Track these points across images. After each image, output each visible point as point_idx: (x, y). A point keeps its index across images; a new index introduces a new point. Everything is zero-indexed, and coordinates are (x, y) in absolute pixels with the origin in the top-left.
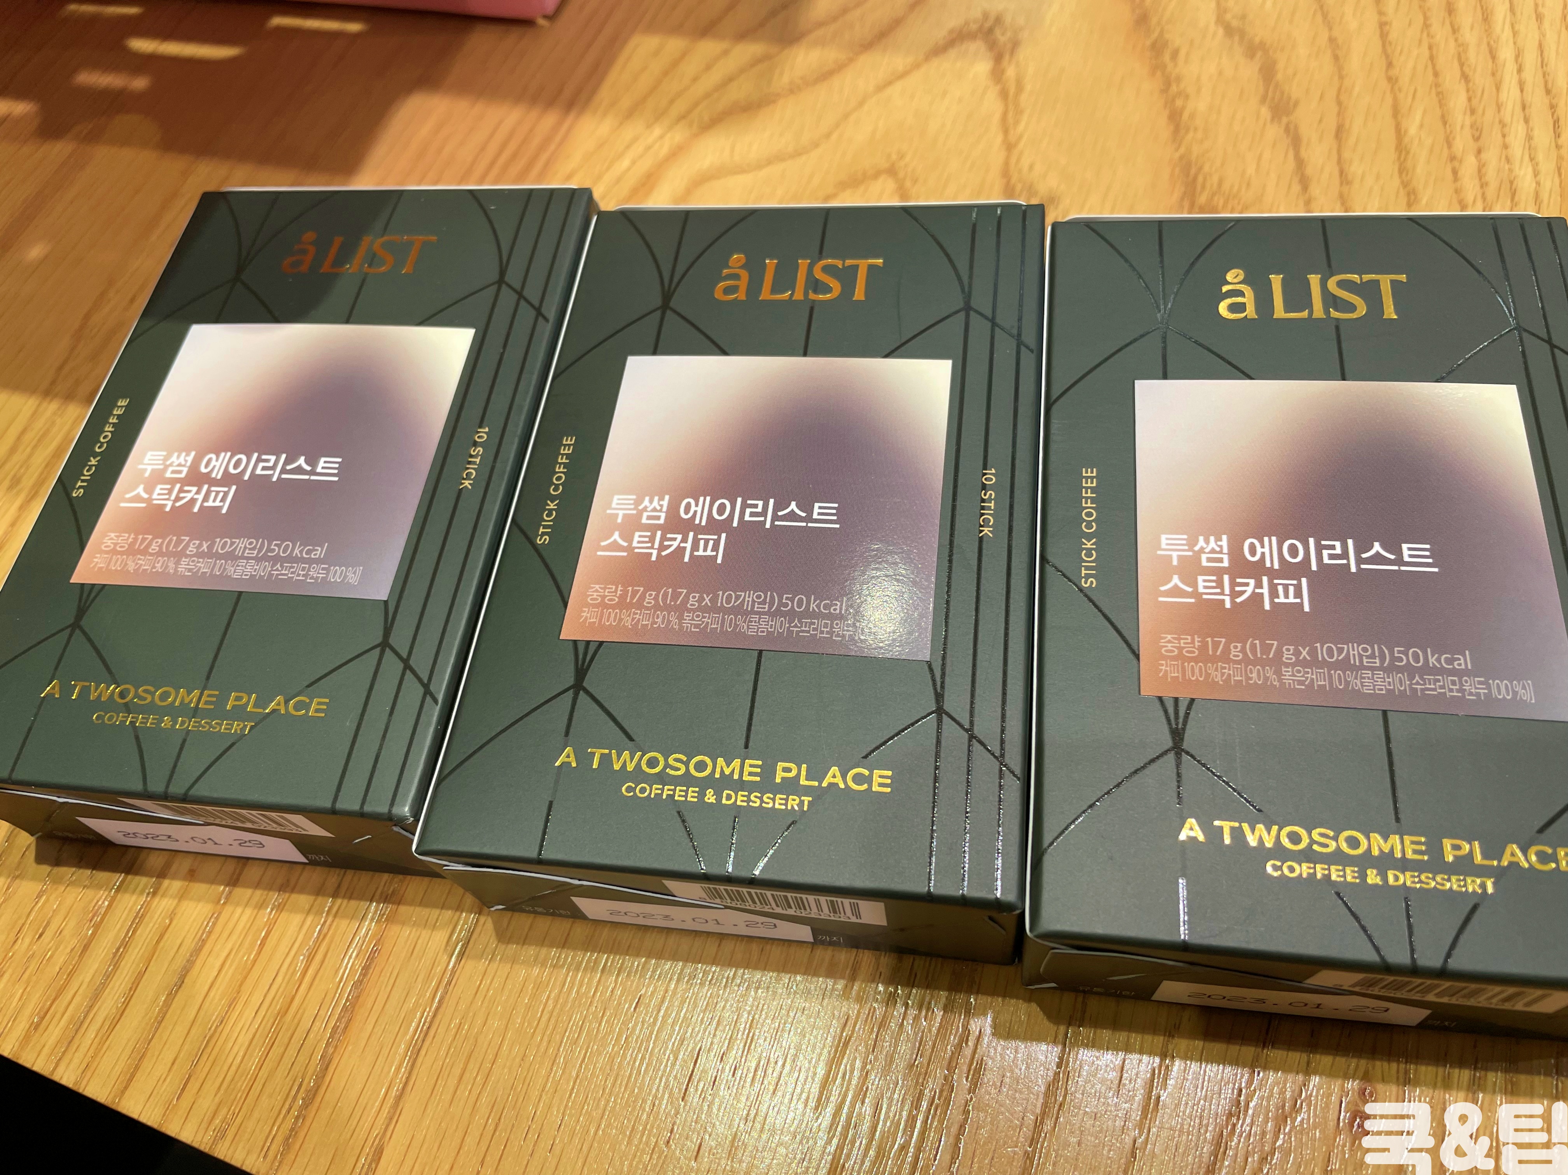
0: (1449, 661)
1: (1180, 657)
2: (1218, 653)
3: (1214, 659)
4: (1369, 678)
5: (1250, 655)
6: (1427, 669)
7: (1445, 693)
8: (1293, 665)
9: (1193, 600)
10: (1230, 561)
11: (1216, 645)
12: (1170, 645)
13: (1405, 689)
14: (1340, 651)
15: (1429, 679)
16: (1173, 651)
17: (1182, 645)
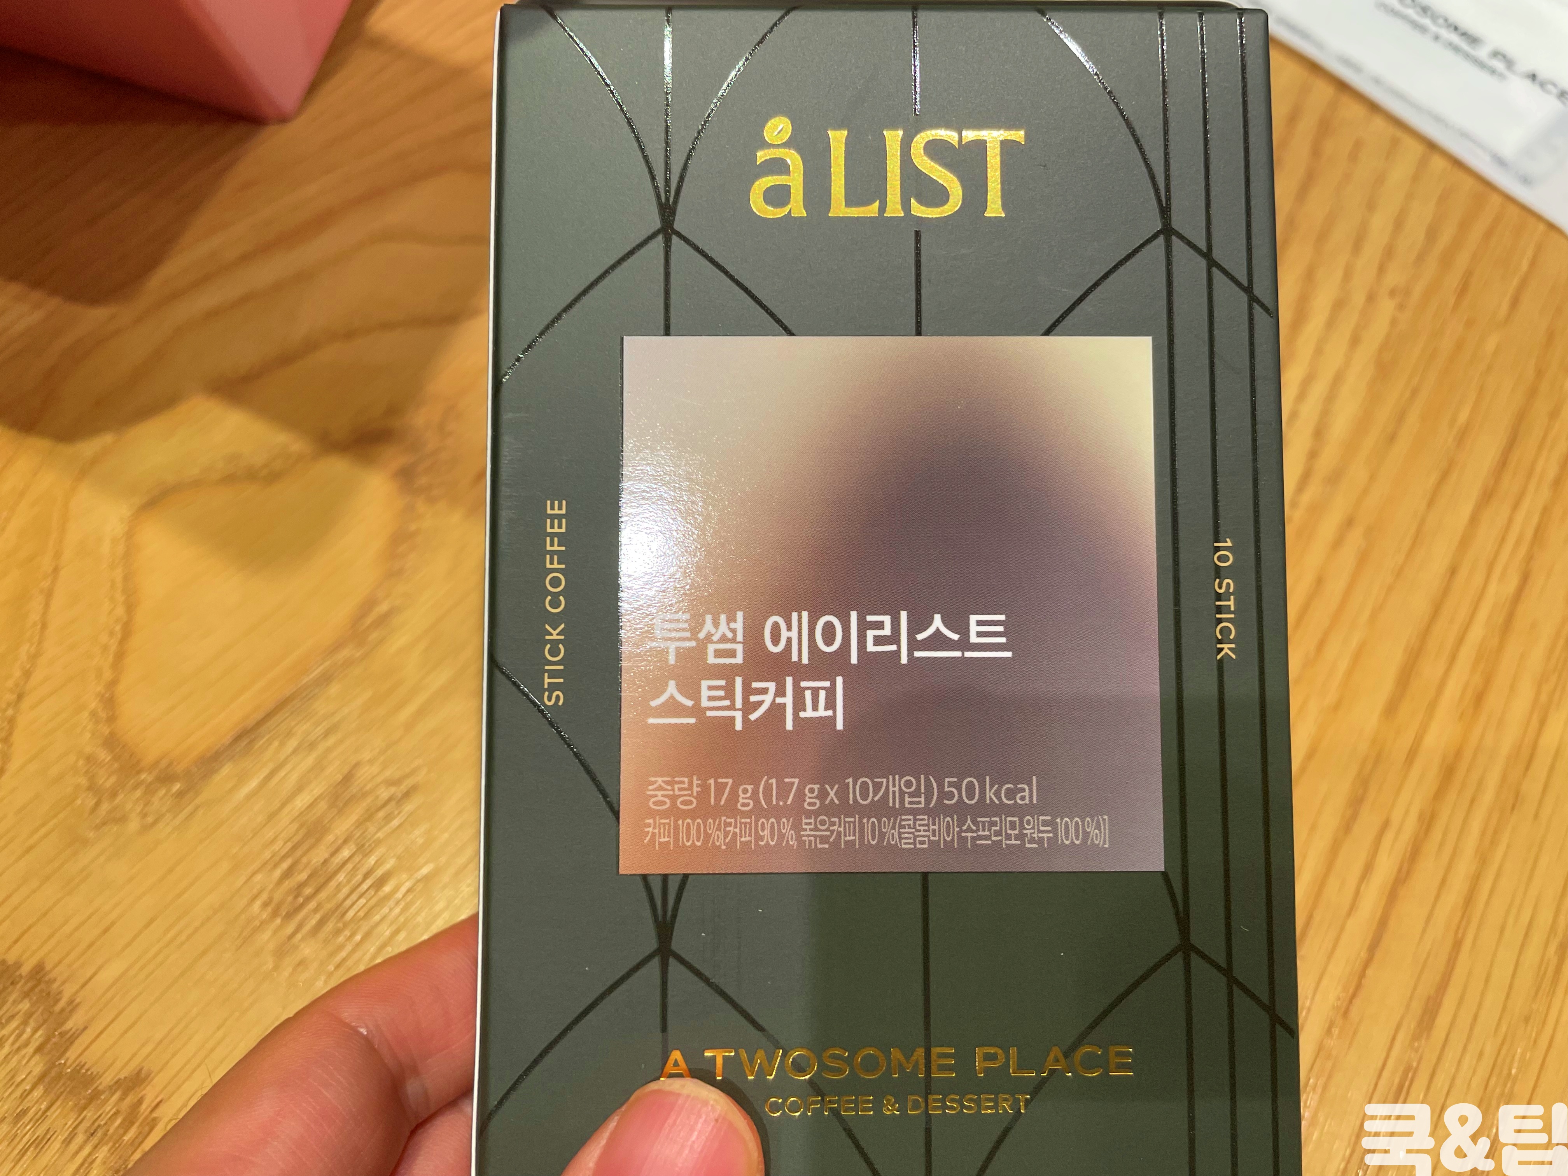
0: (1011, 794)
1: (674, 812)
2: (722, 803)
3: (715, 812)
4: (909, 825)
5: (763, 803)
6: (983, 809)
7: (1001, 841)
8: (816, 814)
9: (692, 721)
10: (745, 653)
11: (720, 788)
12: (660, 793)
13: (953, 839)
14: (877, 787)
15: (983, 823)
16: (664, 803)
17: (677, 793)
